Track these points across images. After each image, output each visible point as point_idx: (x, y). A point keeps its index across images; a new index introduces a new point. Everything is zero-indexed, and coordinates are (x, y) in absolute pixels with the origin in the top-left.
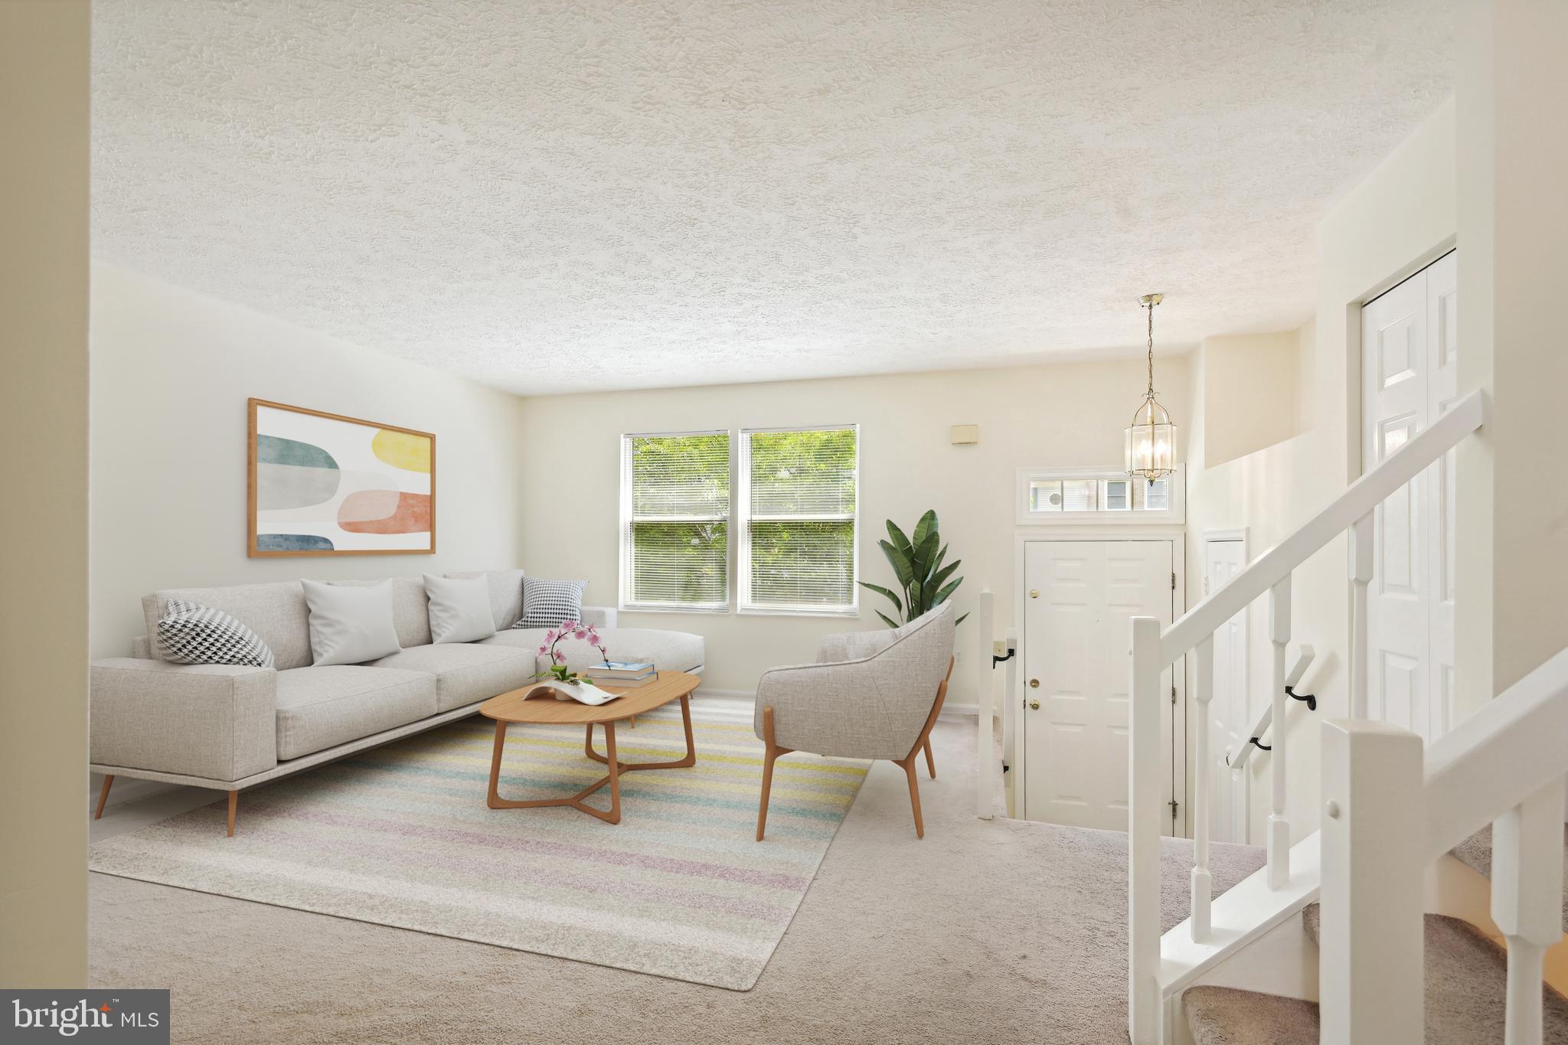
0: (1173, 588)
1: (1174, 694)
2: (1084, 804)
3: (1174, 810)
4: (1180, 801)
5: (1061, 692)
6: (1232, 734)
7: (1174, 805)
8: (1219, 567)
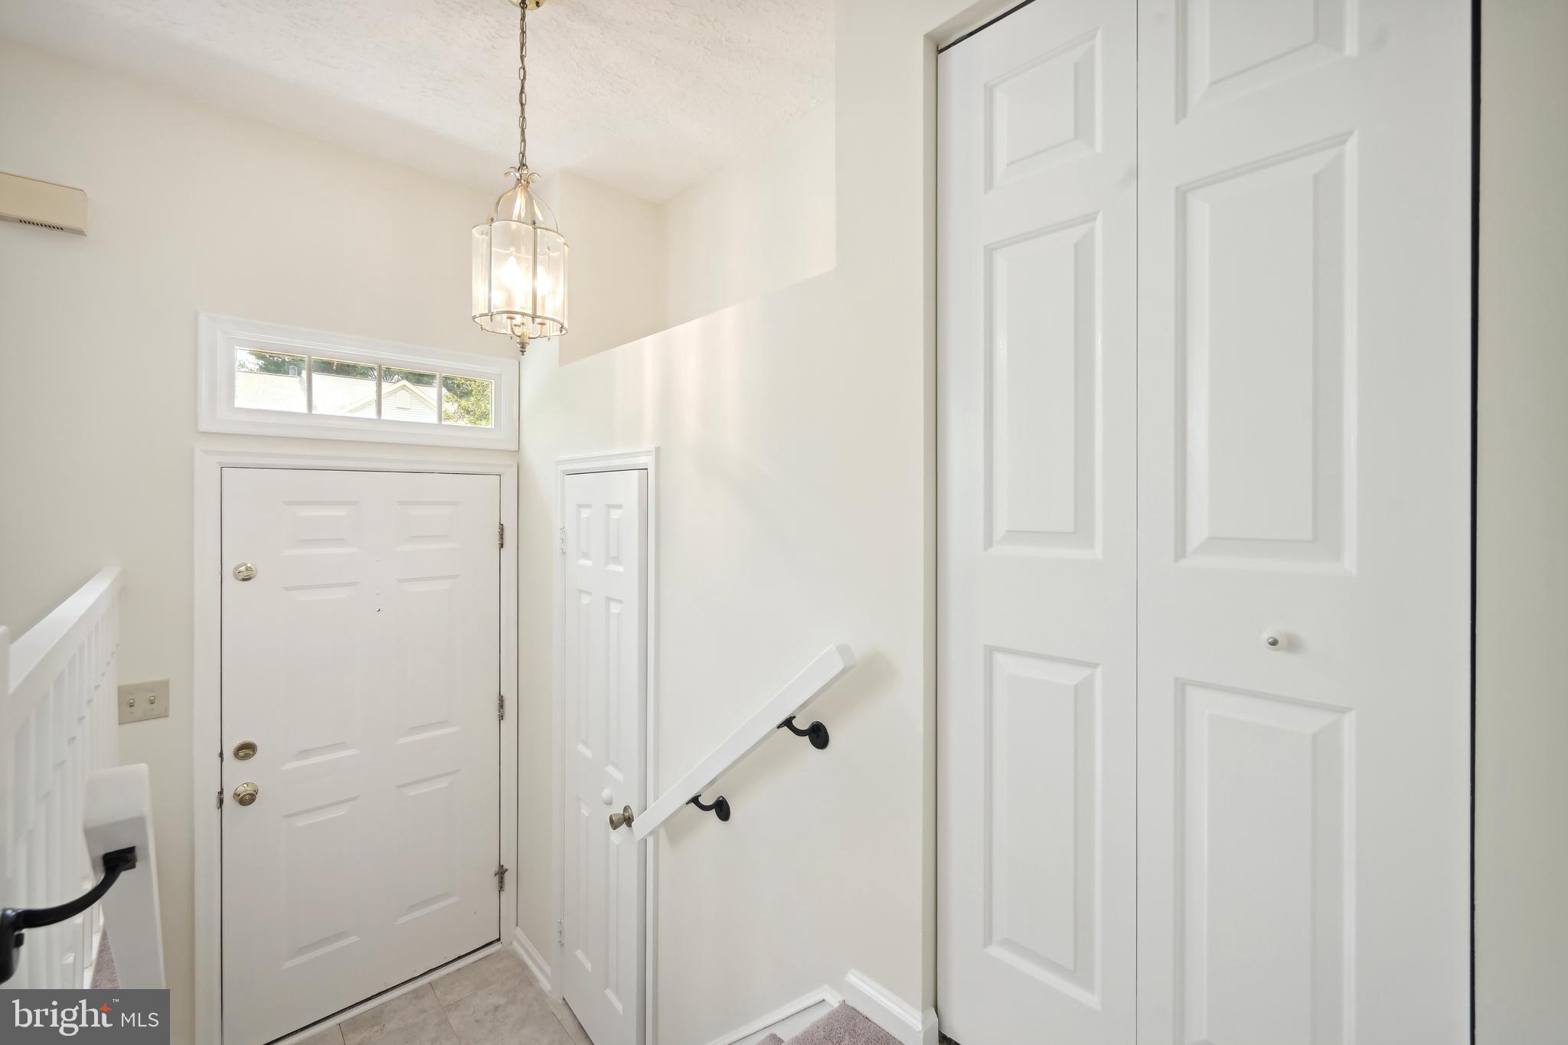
0: (502, 545)
1: (501, 706)
2: (354, 939)
3: (501, 881)
4: (509, 863)
5: (304, 753)
6: (610, 769)
7: (501, 873)
8: (585, 513)
